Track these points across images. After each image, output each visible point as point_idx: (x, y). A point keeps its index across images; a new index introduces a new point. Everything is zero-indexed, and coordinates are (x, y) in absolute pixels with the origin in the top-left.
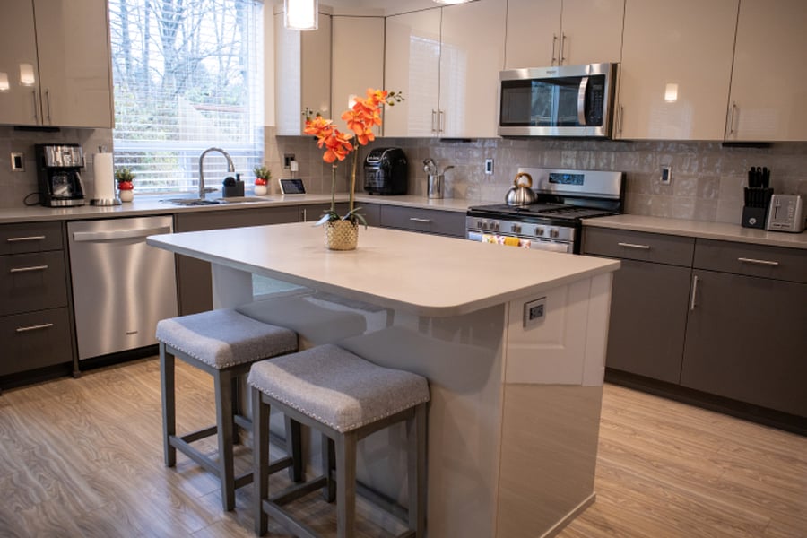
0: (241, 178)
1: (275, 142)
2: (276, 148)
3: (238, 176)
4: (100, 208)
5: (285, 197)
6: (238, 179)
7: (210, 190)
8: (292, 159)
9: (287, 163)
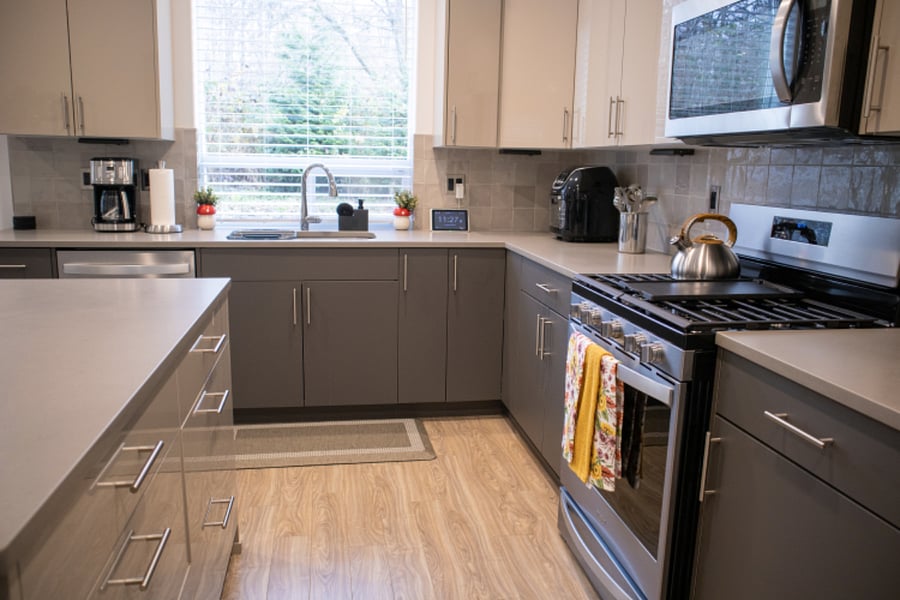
0: (365, 206)
1: (432, 155)
2: (434, 166)
3: (361, 202)
4: (153, 235)
5: (434, 235)
6: (361, 207)
7: (316, 221)
8: (459, 181)
9: (451, 187)
